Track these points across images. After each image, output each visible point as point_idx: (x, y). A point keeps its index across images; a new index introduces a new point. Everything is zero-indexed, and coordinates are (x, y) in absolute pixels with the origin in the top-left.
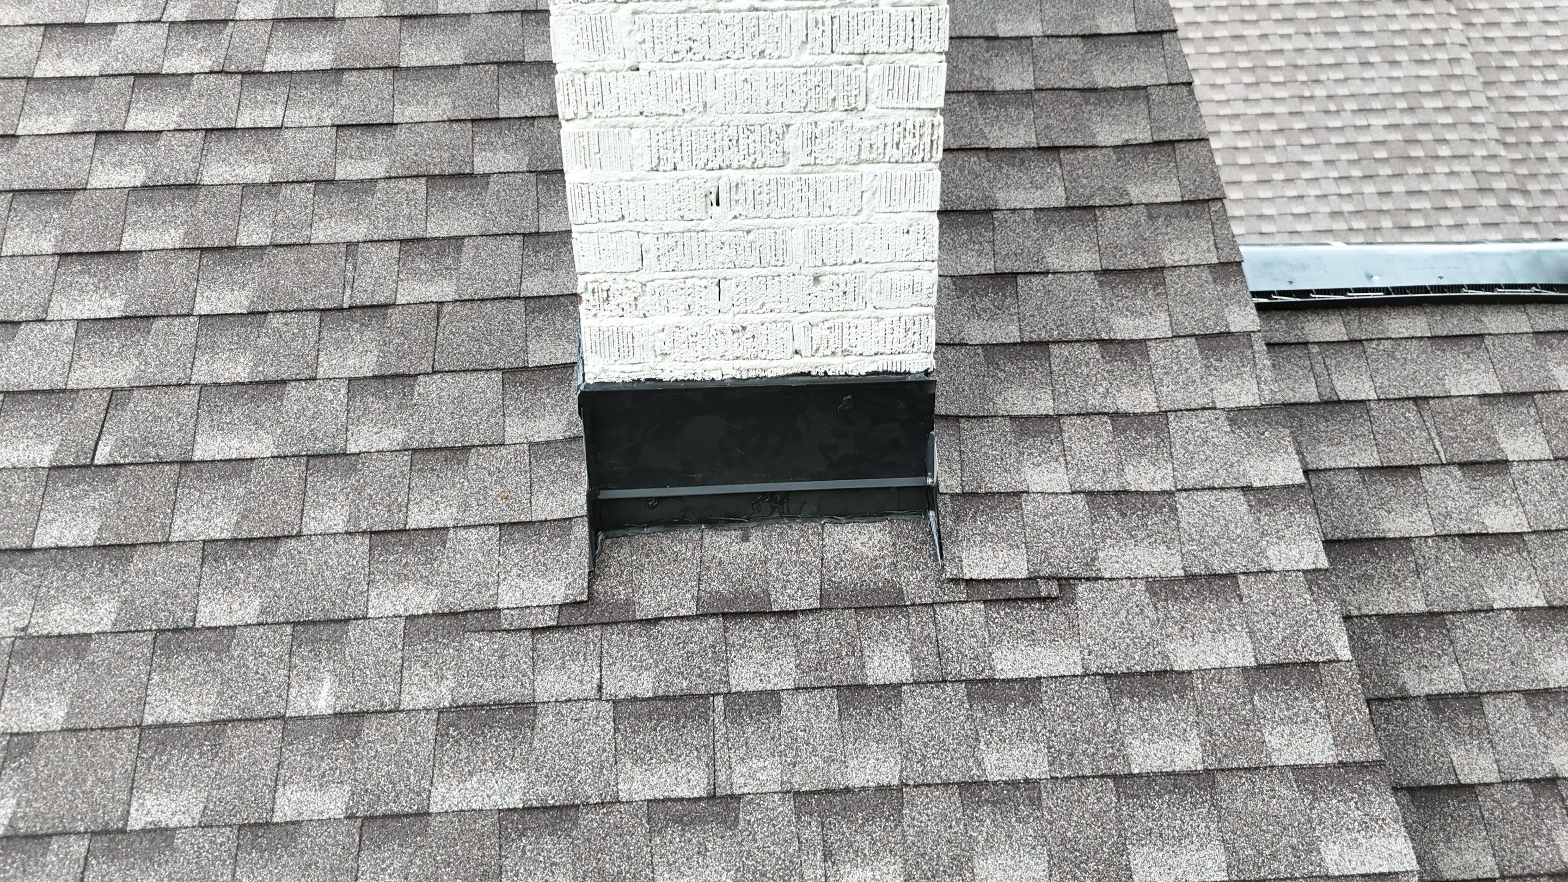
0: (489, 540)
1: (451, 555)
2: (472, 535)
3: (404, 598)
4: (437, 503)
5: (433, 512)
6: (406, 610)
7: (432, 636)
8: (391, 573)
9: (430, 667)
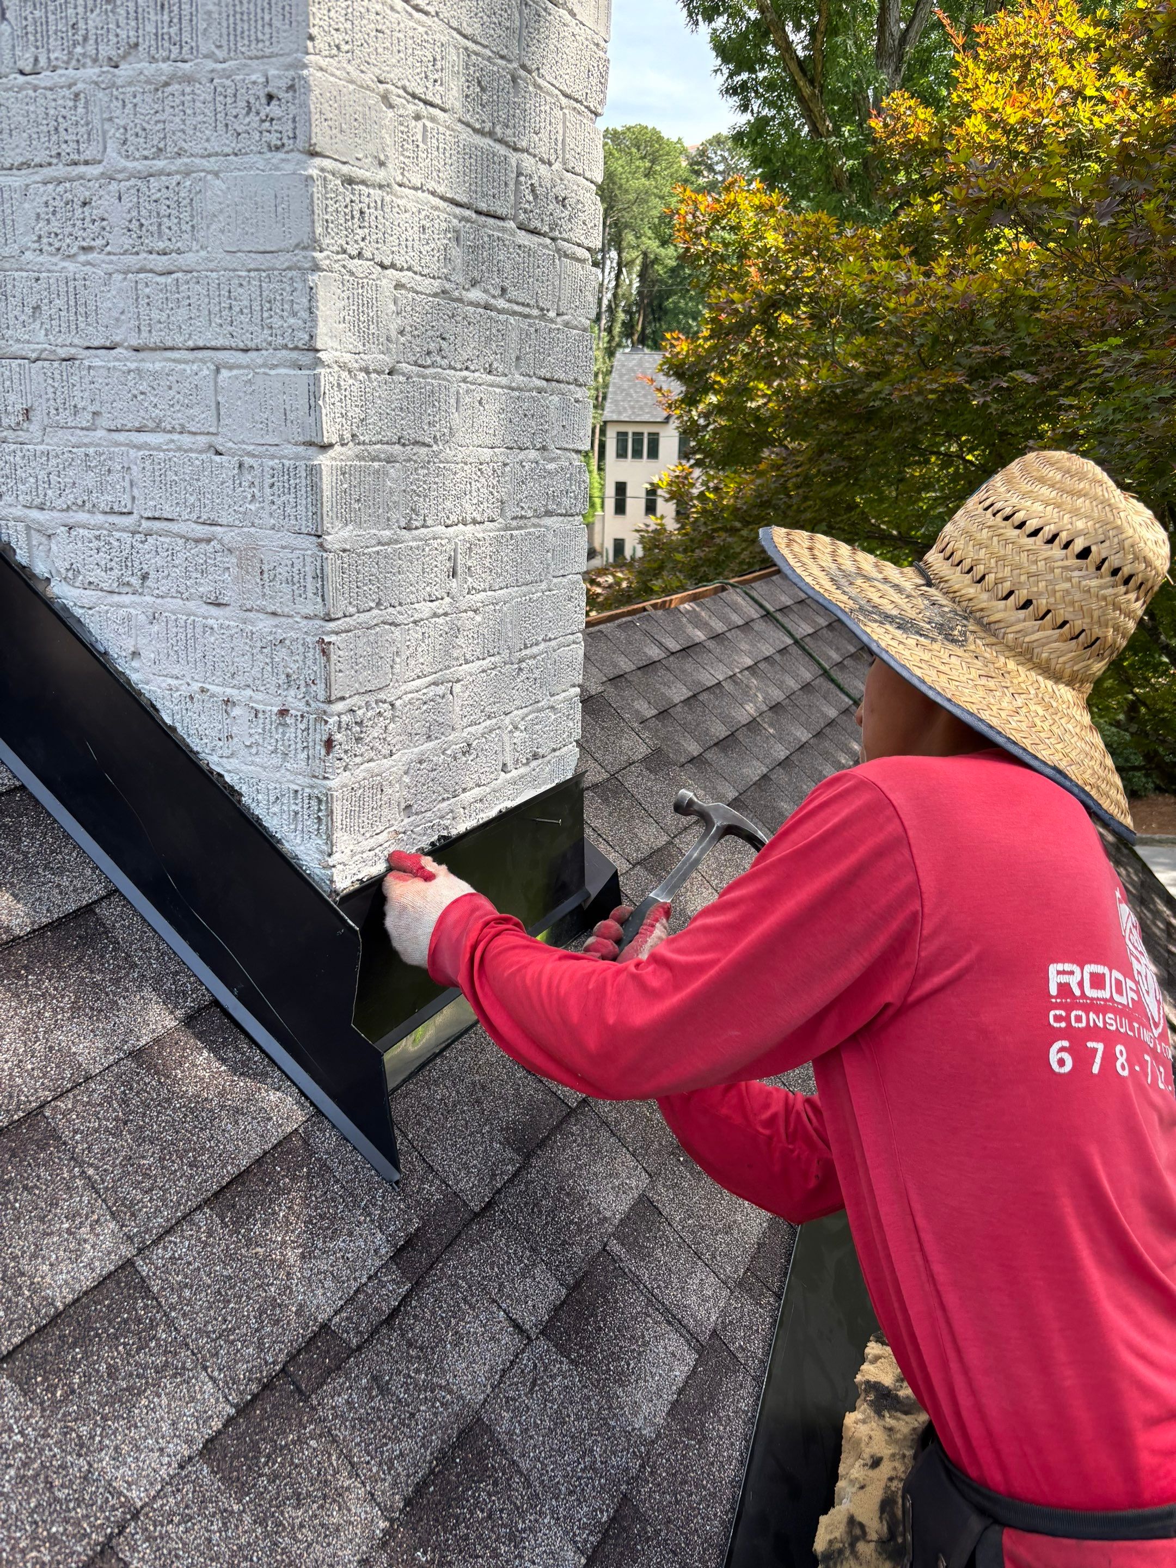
0: (210, 1235)
1: (174, 1299)
2: (179, 1245)
3: (165, 1427)
4: (69, 1231)
5: (79, 1253)
6: (190, 1442)
7: (266, 1448)
8: (102, 1406)
9: (309, 1495)
